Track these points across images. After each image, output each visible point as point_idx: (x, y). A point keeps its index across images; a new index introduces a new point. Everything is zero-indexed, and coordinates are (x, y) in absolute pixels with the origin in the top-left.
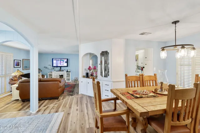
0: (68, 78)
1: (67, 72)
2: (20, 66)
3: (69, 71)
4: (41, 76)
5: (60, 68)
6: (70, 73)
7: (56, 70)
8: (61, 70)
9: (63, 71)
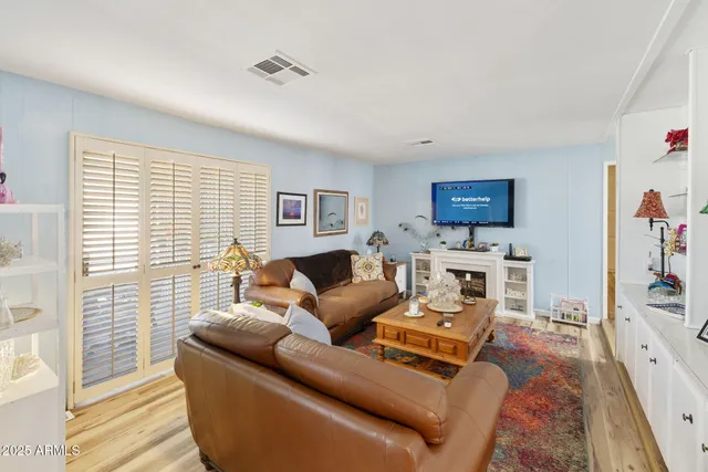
0: (517, 295)
1: (510, 257)
2: (301, 221)
3: (519, 254)
4: (380, 270)
5: (471, 233)
6: (529, 266)
7: (449, 245)
8: (476, 243)
9: (484, 250)
